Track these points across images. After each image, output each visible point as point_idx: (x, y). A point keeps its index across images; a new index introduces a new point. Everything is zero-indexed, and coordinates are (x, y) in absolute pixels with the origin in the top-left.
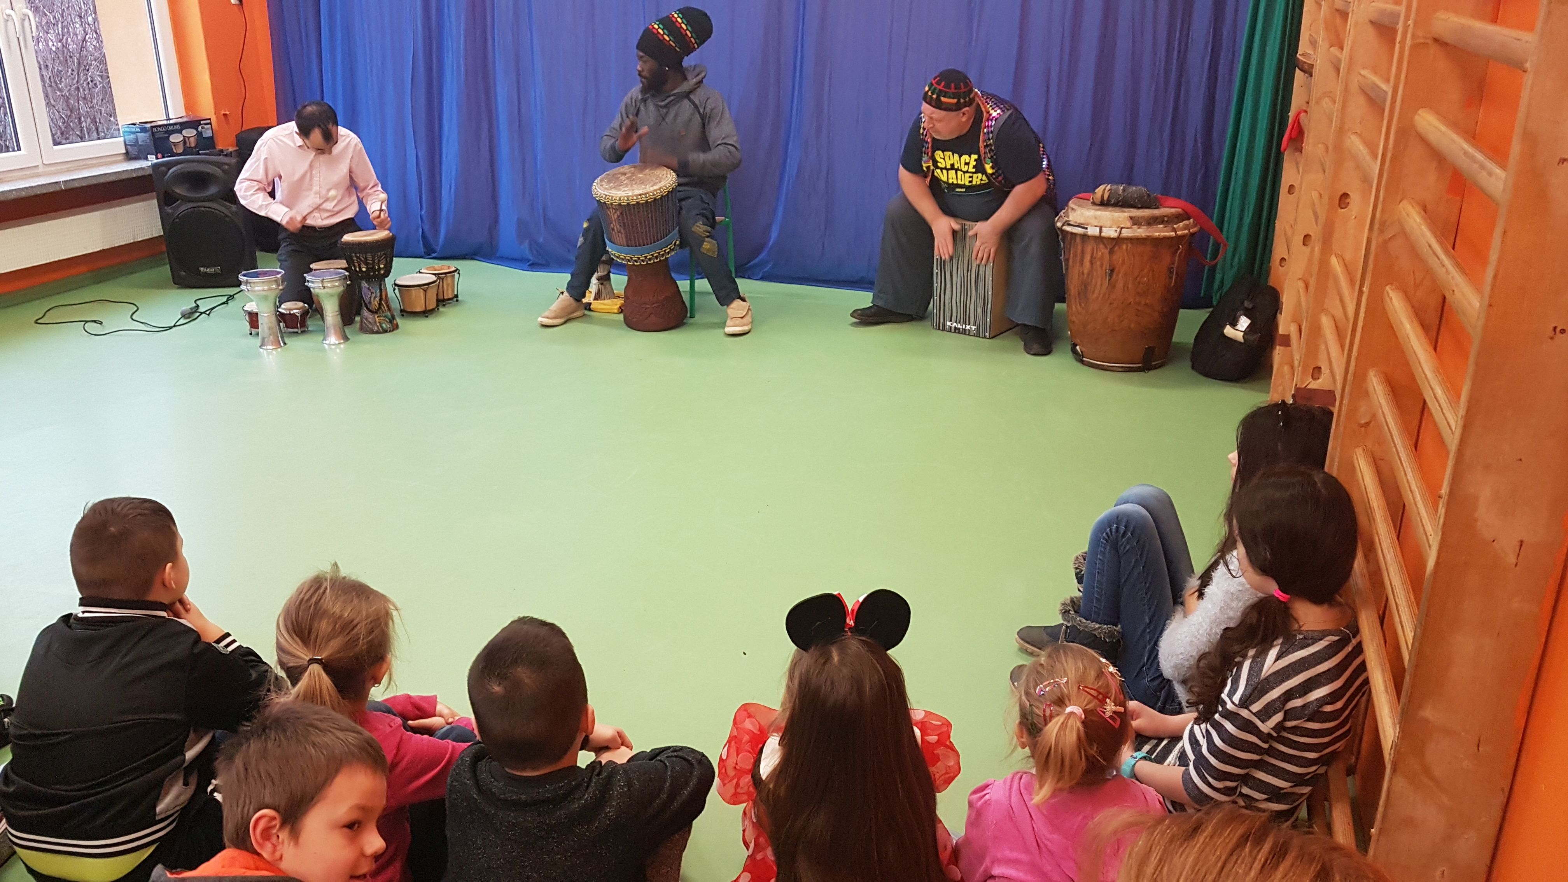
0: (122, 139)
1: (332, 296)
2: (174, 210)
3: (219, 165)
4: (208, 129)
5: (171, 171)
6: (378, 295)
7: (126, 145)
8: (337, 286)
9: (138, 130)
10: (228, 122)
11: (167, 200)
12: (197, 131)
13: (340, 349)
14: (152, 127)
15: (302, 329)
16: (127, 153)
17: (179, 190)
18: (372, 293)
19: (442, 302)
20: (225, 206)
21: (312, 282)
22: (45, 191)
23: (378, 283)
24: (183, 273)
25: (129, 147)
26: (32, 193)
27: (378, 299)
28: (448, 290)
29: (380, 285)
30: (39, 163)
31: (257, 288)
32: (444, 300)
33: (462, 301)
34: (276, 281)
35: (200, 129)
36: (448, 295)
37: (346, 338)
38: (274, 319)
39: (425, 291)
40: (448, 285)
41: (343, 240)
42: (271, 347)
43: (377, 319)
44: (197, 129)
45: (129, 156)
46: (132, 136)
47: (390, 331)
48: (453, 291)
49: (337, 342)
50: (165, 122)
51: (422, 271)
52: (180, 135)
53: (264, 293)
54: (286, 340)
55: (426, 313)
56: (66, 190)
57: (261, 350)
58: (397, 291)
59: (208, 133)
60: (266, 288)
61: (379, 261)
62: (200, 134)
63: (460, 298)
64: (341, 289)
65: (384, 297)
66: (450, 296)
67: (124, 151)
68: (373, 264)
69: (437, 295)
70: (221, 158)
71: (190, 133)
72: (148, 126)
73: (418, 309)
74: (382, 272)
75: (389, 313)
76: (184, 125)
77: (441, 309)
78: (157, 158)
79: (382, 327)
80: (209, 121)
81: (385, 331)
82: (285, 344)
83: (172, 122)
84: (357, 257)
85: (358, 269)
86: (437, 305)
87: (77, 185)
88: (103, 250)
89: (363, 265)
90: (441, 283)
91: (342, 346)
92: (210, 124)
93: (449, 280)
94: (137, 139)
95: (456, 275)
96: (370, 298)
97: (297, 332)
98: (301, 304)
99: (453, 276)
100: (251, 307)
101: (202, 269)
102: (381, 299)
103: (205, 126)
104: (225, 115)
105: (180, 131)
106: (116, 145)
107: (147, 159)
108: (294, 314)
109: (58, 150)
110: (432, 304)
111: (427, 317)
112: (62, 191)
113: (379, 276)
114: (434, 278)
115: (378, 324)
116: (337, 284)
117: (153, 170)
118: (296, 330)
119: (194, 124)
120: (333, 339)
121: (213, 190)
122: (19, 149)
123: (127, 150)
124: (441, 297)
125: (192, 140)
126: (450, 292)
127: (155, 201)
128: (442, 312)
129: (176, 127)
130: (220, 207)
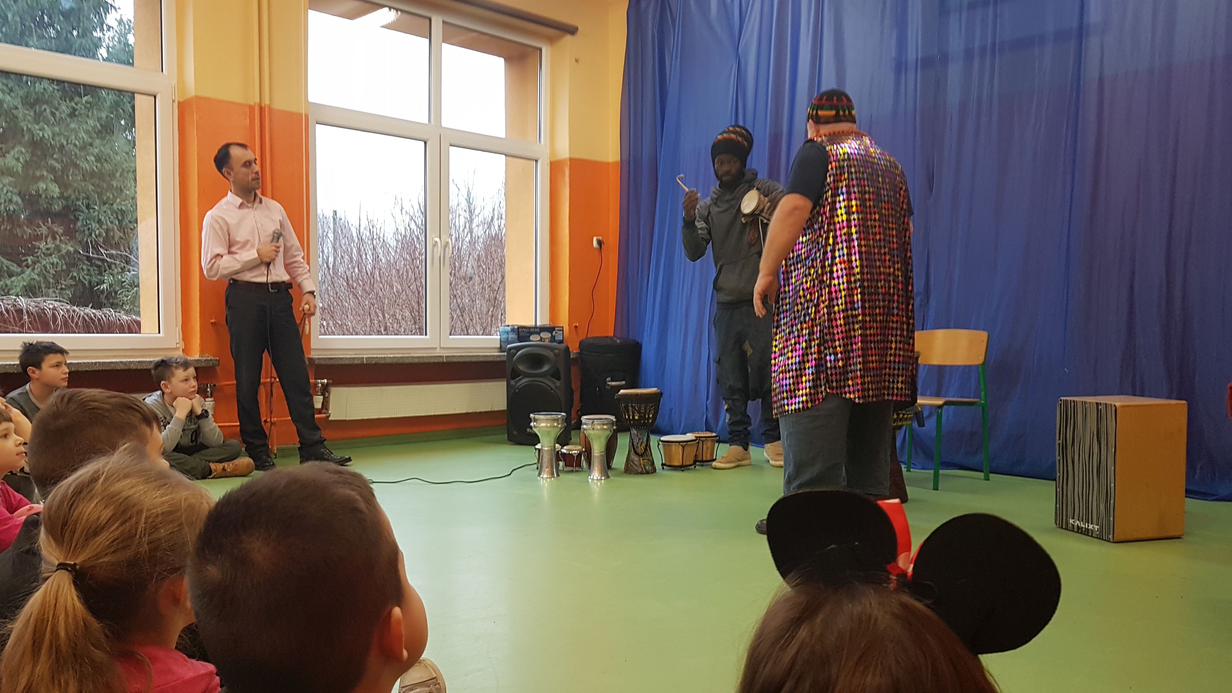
0: (499, 337)
1: (600, 437)
2: (517, 382)
4: (560, 334)
5: (520, 352)
7: (501, 341)
8: (604, 429)
9: (510, 330)
10: (577, 332)
11: (514, 378)
12: (552, 335)
13: (601, 483)
14: (519, 328)
15: (577, 469)
16: (501, 347)
17: (521, 368)
18: (640, 439)
19: (699, 462)
20: (552, 381)
24: (515, 433)
25: (502, 343)
26: (422, 361)
28: (707, 453)
30: (436, 345)
31: (543, 425)
32: (703, 461)
34: (558, 420)
35: (554, 333)
36: (706, 457)
37: (608, 477)
39: (683, 447)
41: (620, 393)
42: (546, 477)
43: (641, 462)
44: (551, 333)
45: (501, 349)
46: (506, 335)
47: (648, 474)
48: (711, 455)
49: (598, 478)
50: (532, 326)
52: (538, 335)
54: (560, 474)
55: (682, 468)
56: (447, 363)
57: (539, 478)
58: (661, 446)
59: (560, 338)
60: (549, 425)
61: (649, 411)
62: (553, 337)
64: (607, 432)
67: (499, 346)
68: (644, 413)
69: (696, 455)
71: (546, 335)
72: (517, 327)
73: (676, 463)
74: (650, 421)
75: (648, 458)
76: (543, 329)
77: (697, 467)
79: (641, 469)
80: (562, 329)
82: (558, 475)
83: (536, 326)
86: (695, 464)
88: (467, 413)
89: (635, 414)
91: (603, 481)
92: (563, 331)
93: (709, 443)
94: (508, 338)
95: (716, 440)
96: (638, 443)
97: (572, 471)
98: (580, 447)
99: (713, 441)
101: (528, 430)
102: (646, 445)
103: (559, 332)
104: (576, 327)
105: (539, 333)
106: (494, 340)
108: (572, 454)
109: (453, 339)
110: (690, 461)
111: (683, 471)
112: (444, 363)
113: (647, 425)
114: (693, 438)
115: (642, 466)
116: (605, 427)
117: (507, 352)
118: (573, 468)
119: (551, 329)
120: (596, 474)
121: (546, 368)
122: (426, 335)
123: (501, 345)
124: (700, 459)
125: (547, 340)
126: (709, 455)
128: (698, 470)
129: (538, 330)
130: (548, 382)
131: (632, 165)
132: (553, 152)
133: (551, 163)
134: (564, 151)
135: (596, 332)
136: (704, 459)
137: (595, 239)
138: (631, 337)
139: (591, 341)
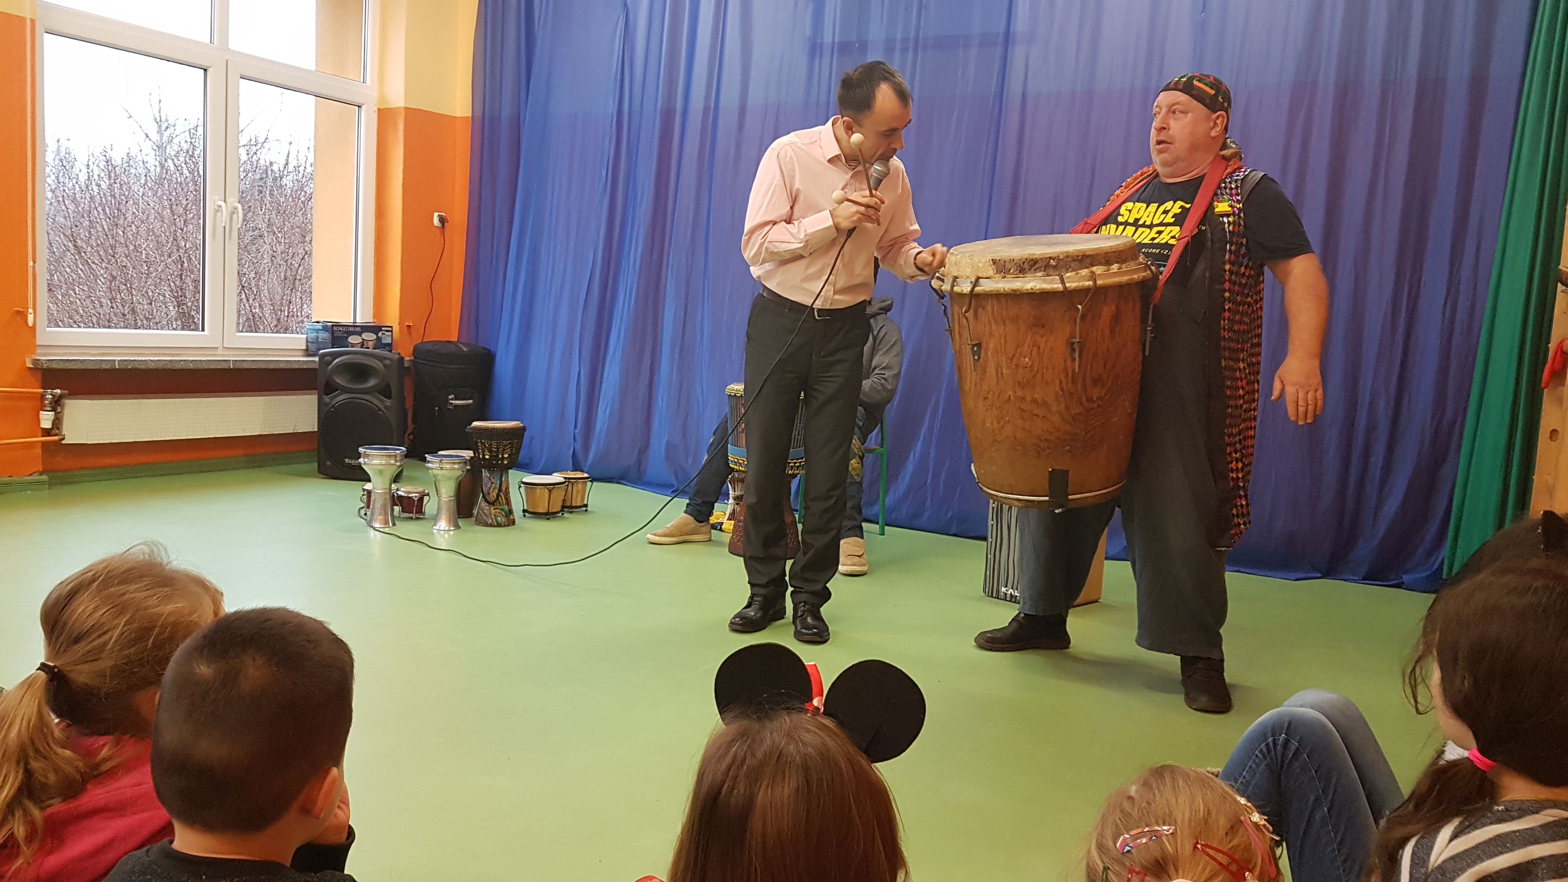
0: (305, 336)
1: (449, 479)
2: (332, 399)
3: (382, 359)
4: (387, 335)
5: (338, 360)
6: (499, 485)
7: (307, 341)
8: (455, 469)
9: (321, 328)
10: (410, 334)
11: (326, 391)
12: (377, 336)
13: (449, 535)
15: (417, 515)
16: (307, 350)
17: (339, 380)
18: (492, 483)
19: (568, 508)
20: (379, 399)
21: (431, 462)
22: (213, 367)
23: (499, 474)
24: (328, 463)
25: (309, 344)
26: (200, 366)
27: (496, 491)
28: (577, 497)
29: (503, 478)
30: (219, 345)
31: (375, 462)
32: (571, 507)
33: (592, 512)
34: (395, 456)
35: (380, 334)
36: (576, 502)
37: (457, 527)
38: (387, 500)
39: (550, 491)
40: (577, 492)
41: (472, 425)
42: (378, 527)
43: (493, 511)
44: (377, 334)
45: (307, 352)
46: (314, 334)
47: (505, 526)
48: (583, 499)
49: (447, 528)
50: (349, 324)
52: (359, 337)
53: (383, 469)
55: (548, 515)
56: (234, 369)
57: (369, 528)
58: (522, 489)
59: (388, 340)
60: (384, 462)
61: (504, 450)
62: (379, 339)
63: (589, 509)
64: (460, 473)
65: (504, 489)
66: (579, 504)
67: (304, 348)
68: (497, 452)
69: (564, 500)
70: (385, 353)
71: (370, 336)
72: (333, 325)
73: (541, 510)
74: (506, 462)
75: (506, 507)
76: (365, 328)
77: (566, 515)
79: (496, 520)
80: (390, 329)
81: (499, 525)
82: (394, 524)
83: (356, 324)
84: (482, 443)
85: (481, 456)
86: (562, 510)
87: (246, 366)
88: (261, 435)
89: (487, 453)
90: (570, 487)
91: (451, 533)
92: (391, 331)
93: (580, 486)
94: (318, 338)
95: (589, 483)
96: (490, 488)
98: (421, 489)
99: (586, 483)
101: (347, 460)
102: (500, 490)
103: (386, 333)
104: (409, 326)
105: (360, 334)
106: (299, 340)
108: (411, 498)
109: (241, 337)
110: (557, 508)
111: (548, 519)
113: (501, 468)
114: (562, 480)
115: (493, 517)
116: (456, 466)
117: (320, 359)
118: (411, 515)
119: (375, 329)
120: (443, 525)
121: (372, 383)
122: (203, 330)
123: (307, 346)
124: (568, 504)
125: (370, 343)
126: (579, 499)
128: (566, 518)
129: (359, 329)
130: (376, 401)
131: (487, 123)
132: (382, 97)
133: (379, 109)
134: (397, 98)
135: (435, 335)
136: (574, 504)
137: (436, 214)
138: (480, 344)
139: (430, 347)
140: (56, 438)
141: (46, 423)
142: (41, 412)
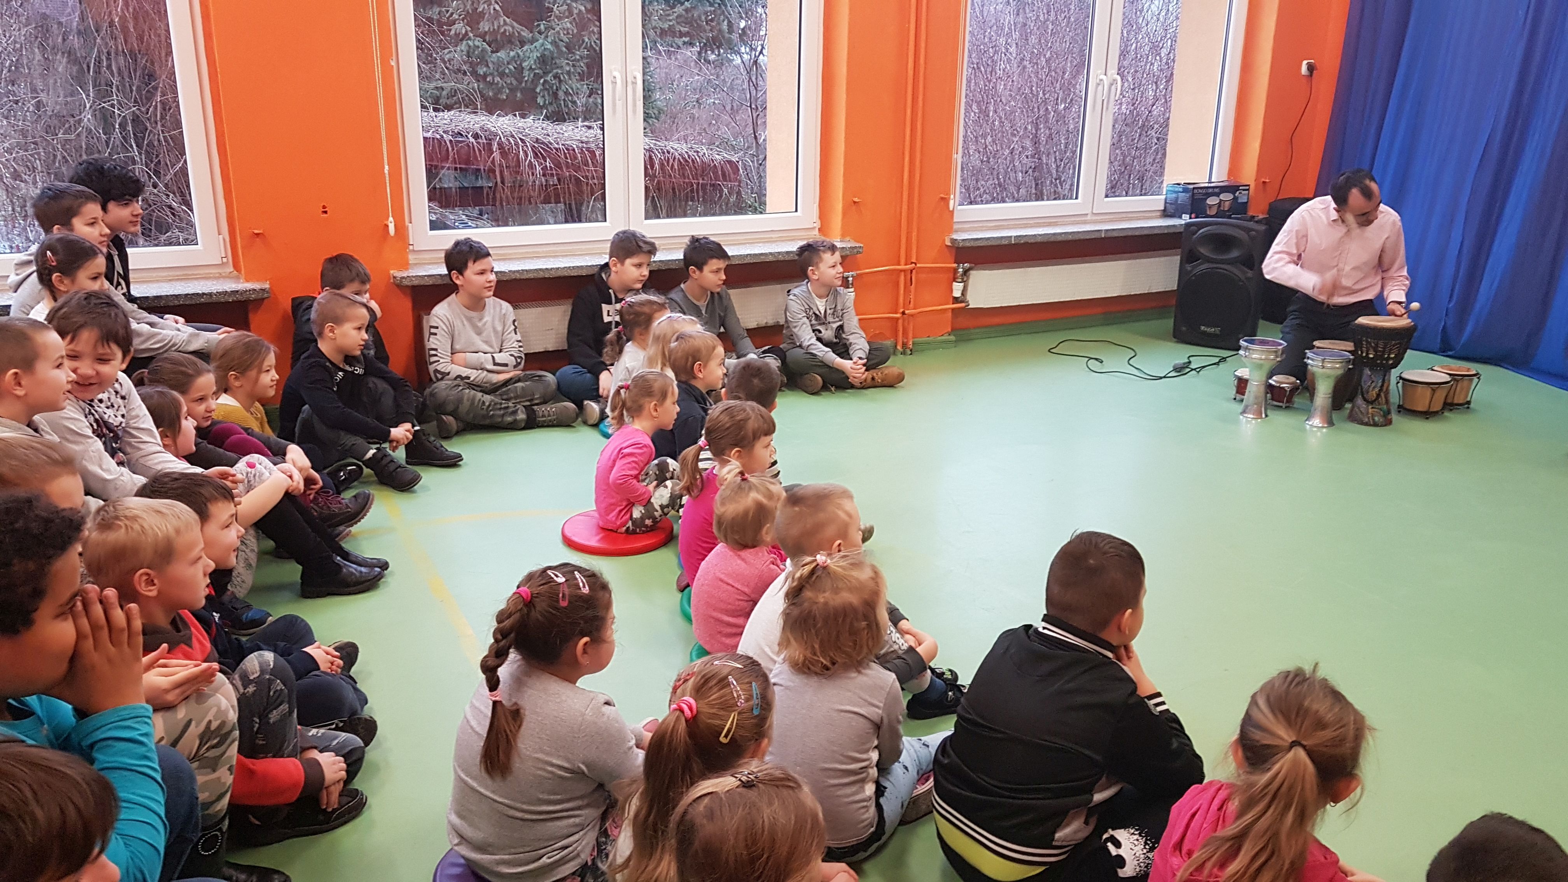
0: (1163, 197)
1: (1329, 377)
2: (1194, 267)
3: (1248, 230)
4: (1244, 195)
5: (1201, 231)
6: (1380, 384)
7: (1166, 203)
9: (1181, 190)
10: (1265, 190)
11: (1190, 257)
12: (1234, 195)
13: (1322, 432)
14: (1194, 188)
15: (1288, 405)
16: (1164, 210)
17: (1203, 250)
18: (1373, 382)
19: (1449, 406)
21: (1312, 360)
22: (1088, 237)
23: (1382, 373)
24: (1184, 329)
25: (1168, 205)
26: (1077, 237)
27: (1377, 390)
28: (1460, 394)
29: (1385, 376)
30: (1089, 211)
31: (1254, 356)
33: (1474, 410)
34: (1276, 352)
35: (1237, 194)
36: (1459, 400)
37: (1330, 423)
38: (1262, 389)
39: (1434, 390)
40: (1462, 389)
41: (1356, 322)
42: (1252, 416)
43: (1370, 410)
44: (1234, 193)
45: (1165, 214)
46: (1174, 195)
47: (1381, 426)
48: (1467, 397)
49: (1320, 425)
50: (1206, 185)
51: (1435, 368)
52: (1217, 198)
53: (1262, 362)
54: (1269, 412)
55: (1427, 415)
56: (1105, 238)
57: (1241, 417)
58: (1400, 385)
59: (1243, 199)
60: (1263, 357)
62: (1235, 199)
63: (1472, 406)
65: (1384, 389)
66: (1461, 402)
67: (1162, 208)
68: (1383, 352)
69: (1447, 396)
70: (1251, 224)
71: (1227, 197)
72: (1191, 187)
73: (1420, 409)
74: (1391, 362)
75: (1385, 407)
76: (1224, 189)
77: (1447, 413)
78: (1190, 218)
79: (1373, 420)
80: (1247, 187)
81: (1375, 425)
82: (1266, 416)
83: (1212, 185)
84: (1367, 341)
85: (1364, 355)
86: (1443, 409)
87: (1115, 234)
89: (1371, 351)
90: (1454, 386)
91: (1324, 430)
92: (1248, 190)
95: (1475, 380)
96: (1370, 386)
97: (1281, 407)
98: (1293, 379)
99: (1471, 380)
100: (1244, 373)
101: (1203, 328)
102: (1380, 391)
103: (1243, 192)
104: (1264, 182)
105: (1218, 195)
106: (1157, 202)
107: (1180, 217)
108: (1283, 388)
109: (1108, 202)
110: (1437, 407)
111: (1428, 419)
112: (1101, 238)
113: (1384, 367)
114: (1448, 378)
115: (1370, 416)
117: (1185, 229)
118: (1281, 404)
119: (1232, 189)
120: (1317, 421)
121: (1235, 254)
122: (1077, 198)
123: (1165, 207)
125: (1227, 204)
126: (1462, 396)
127: (1179, 257)
128: (1446, 417)
129: (1217, 190)
136: (1456, 401)
137: (1305, 62)
140: (963, 305)
141: (957, 293)
142: (954, 283)
